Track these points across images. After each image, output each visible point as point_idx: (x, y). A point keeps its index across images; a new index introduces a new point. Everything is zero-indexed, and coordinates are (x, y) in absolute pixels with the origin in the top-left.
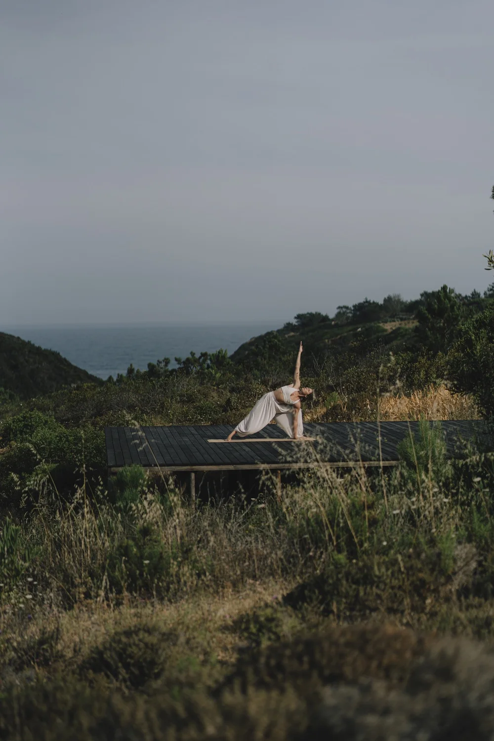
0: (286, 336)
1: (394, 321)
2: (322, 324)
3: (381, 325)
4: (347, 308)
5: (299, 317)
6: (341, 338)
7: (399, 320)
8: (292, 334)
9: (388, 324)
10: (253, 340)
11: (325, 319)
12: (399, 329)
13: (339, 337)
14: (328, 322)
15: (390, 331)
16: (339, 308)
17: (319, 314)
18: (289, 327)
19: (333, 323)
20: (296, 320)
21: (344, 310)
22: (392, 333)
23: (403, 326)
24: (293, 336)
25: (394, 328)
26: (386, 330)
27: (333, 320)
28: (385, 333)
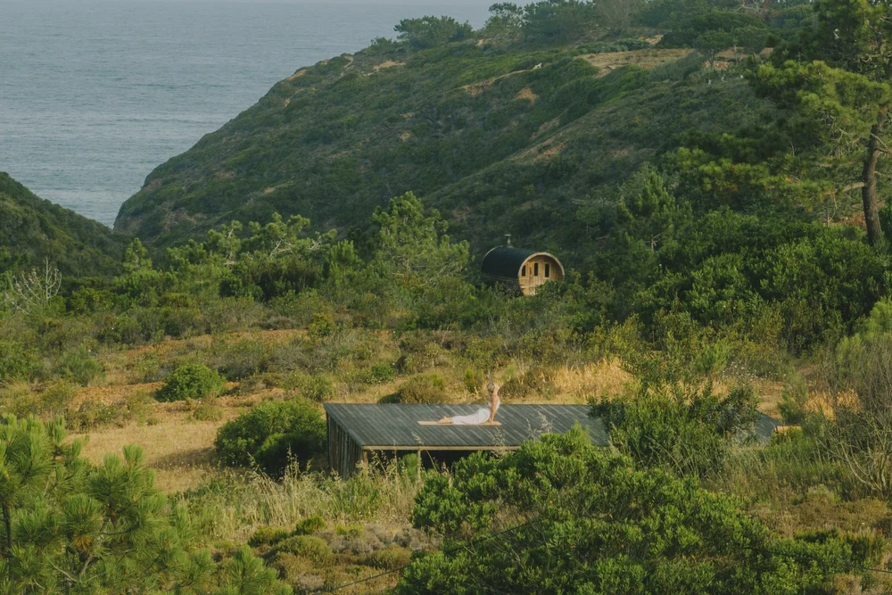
0: (377, 68)
1: (613, 50)
2: (455, 44)
3: (585, 57)
4: (512, 8)
5: (404, 26)
6: (497, 83)
7: (625, 47)
8: (389, 64)
9: (602, 56)
10: (301, 73)
11: (463, 32)
12: (624, 69)
13: (494, 79)
14: (469, 41)
15: (604, 73)
16: (495, 7)
17: (451, 21)
18: (381, 49)
19: (481, 42)
20: (399, 34)
21: (506, 12)
22: (609, 77)
23: (632, 63)
24: (392, 69)
25: (613, 67)
26: (595, 71)
27: (480, 35)
28: (596, 77)
